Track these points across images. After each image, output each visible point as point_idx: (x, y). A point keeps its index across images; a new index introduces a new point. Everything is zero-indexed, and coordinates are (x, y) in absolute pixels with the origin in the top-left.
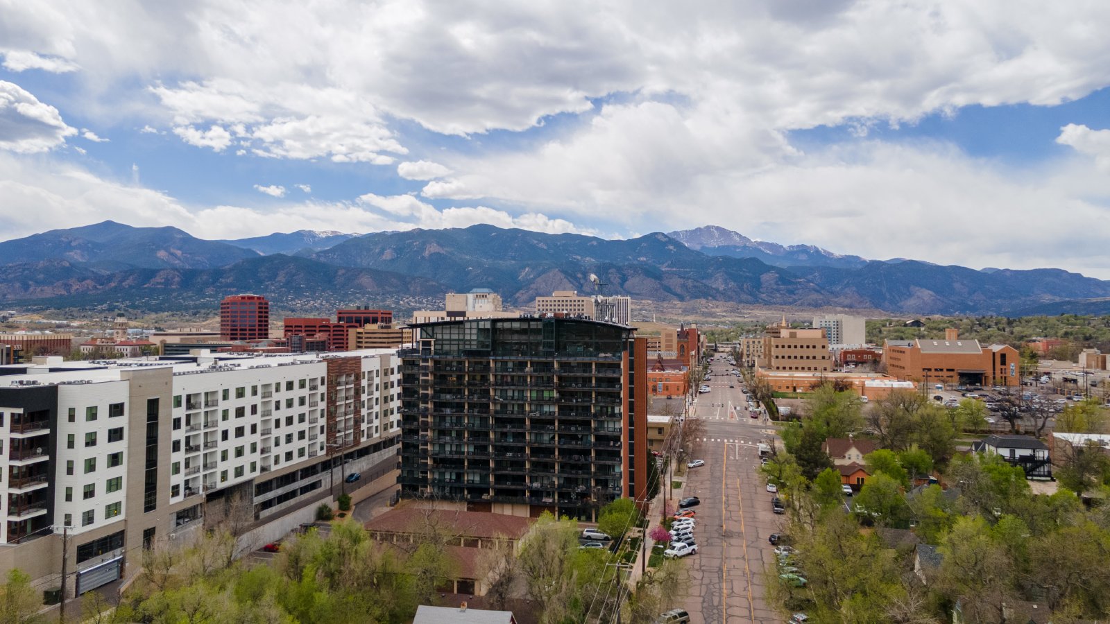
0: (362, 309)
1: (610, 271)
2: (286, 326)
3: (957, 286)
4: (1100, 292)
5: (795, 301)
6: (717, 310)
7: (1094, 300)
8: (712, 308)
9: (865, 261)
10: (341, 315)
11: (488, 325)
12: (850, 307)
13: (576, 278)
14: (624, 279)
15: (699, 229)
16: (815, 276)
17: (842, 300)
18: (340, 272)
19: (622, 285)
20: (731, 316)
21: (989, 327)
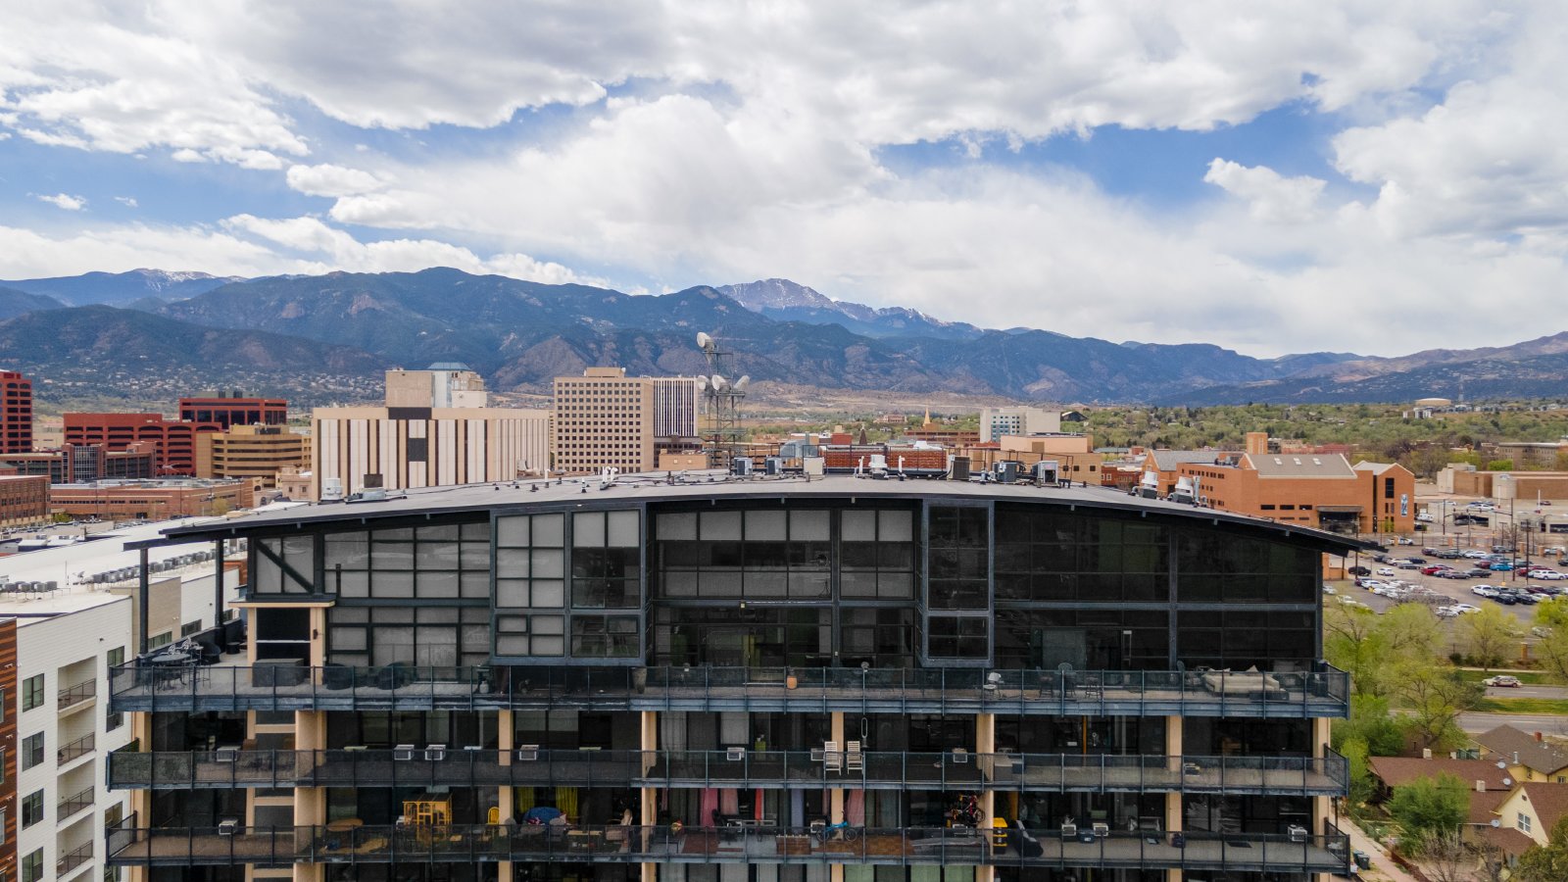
0: (229, 396)
1: (637, 340)
2: (68, 429)
3: (1094, 365)
4: (1257, 374)
5: (892, 384)
6: (790, 396)
7: (1254, 384)
8: (783, 393)
9: (979, 331)
10: (187, 408)
11: (626, 532)
12: (965, 392)
13: (586, 349)
14: (657, 352)
15: (760, 283)
16: (916, 351)
17: (952, 383)
18: (210, 336)
19: (654, 360)
20: (809, 406)
21: (1170, 421)
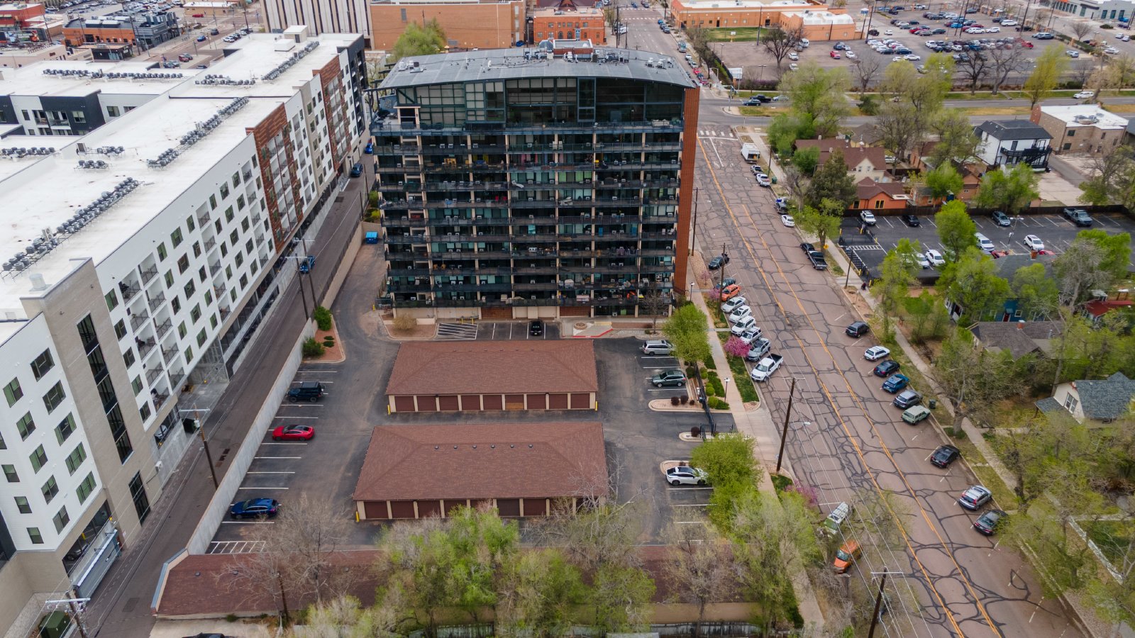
11: (500, 88)
